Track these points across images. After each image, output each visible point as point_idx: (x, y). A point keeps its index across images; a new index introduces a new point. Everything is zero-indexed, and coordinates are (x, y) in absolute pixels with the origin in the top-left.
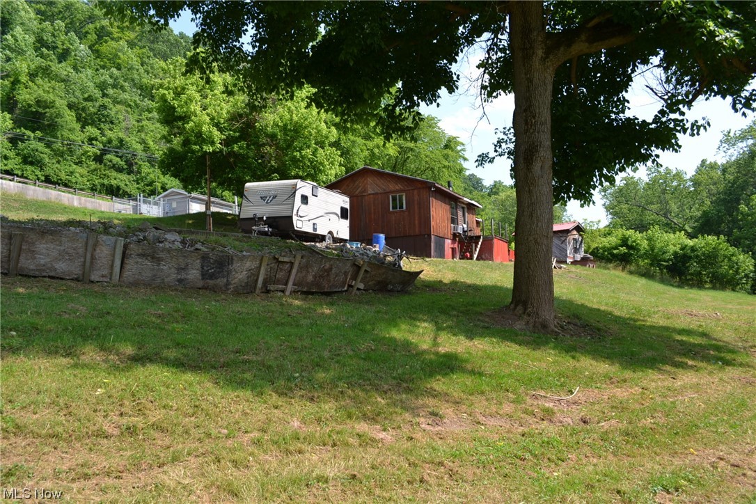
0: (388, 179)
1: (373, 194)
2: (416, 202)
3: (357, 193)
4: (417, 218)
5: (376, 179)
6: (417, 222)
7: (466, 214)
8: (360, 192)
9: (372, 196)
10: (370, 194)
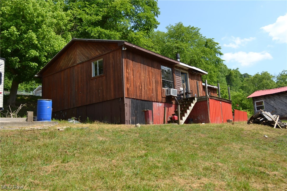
0: (91, 47)
1: (80, 63)
2: (111, 66)
3: (70, 65)
4: (112, 82)
5: (82, 49)
6: (112, 86)
7: (189, 79)
8: (71, 64)
9: (79, 66)
10: (78, 64)
